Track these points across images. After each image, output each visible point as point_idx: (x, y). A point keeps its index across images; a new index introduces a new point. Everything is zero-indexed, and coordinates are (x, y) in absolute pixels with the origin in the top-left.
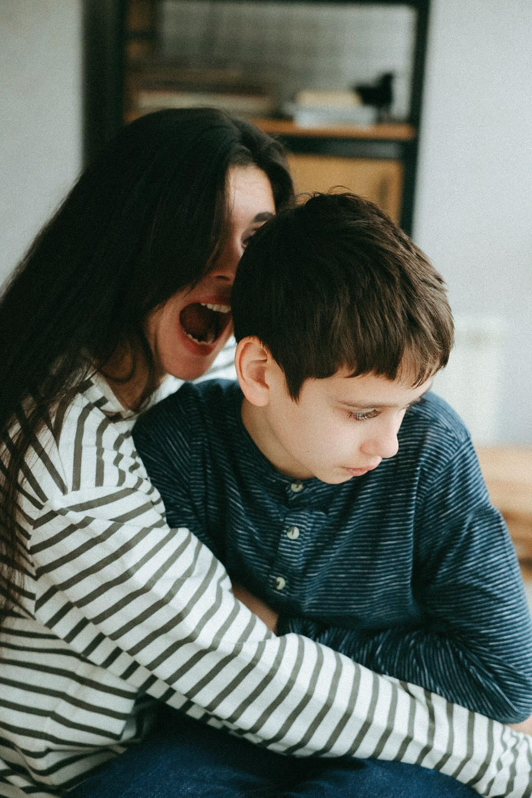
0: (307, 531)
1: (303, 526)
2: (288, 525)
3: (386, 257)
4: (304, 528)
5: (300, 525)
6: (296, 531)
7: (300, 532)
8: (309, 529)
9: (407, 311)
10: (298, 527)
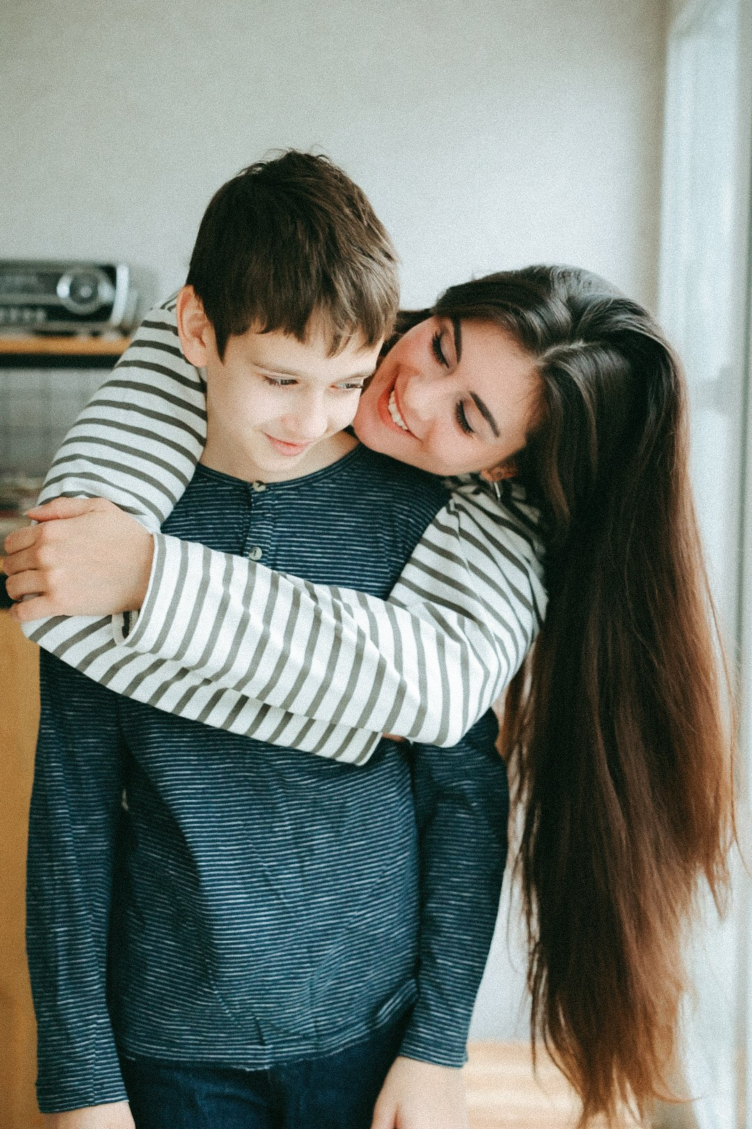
0: (271, 551)
1: (266, 545)
2: (248, 546)
3: (319, 214)
4: (267, 548)
5: (262, 545)
6: (259, 551)
7: (263, 552)
8: (274, 548)
9: (323, 270)
10: (260, 547)
